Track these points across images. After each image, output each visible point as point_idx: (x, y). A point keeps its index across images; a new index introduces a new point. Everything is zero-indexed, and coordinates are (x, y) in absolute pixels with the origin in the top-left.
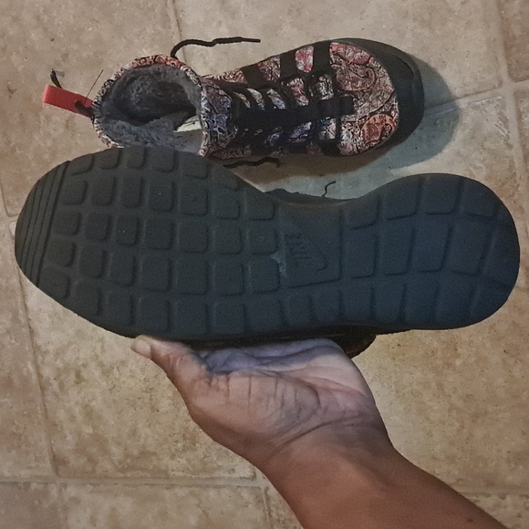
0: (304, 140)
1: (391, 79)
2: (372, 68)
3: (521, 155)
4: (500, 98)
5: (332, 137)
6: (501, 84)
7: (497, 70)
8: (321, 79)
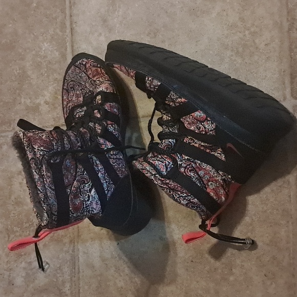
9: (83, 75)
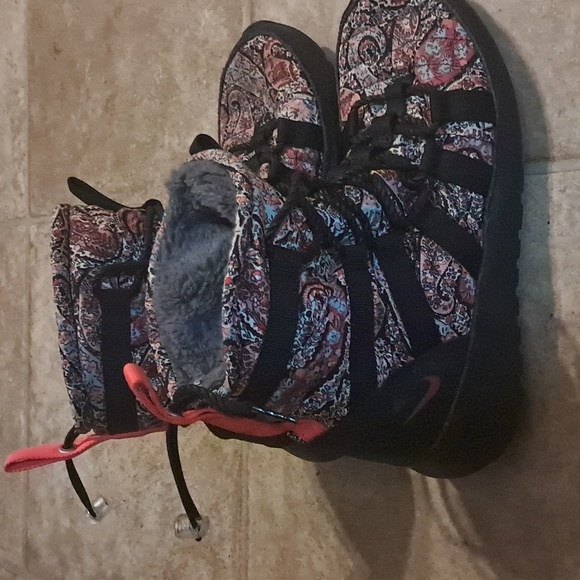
9: (257, 76)
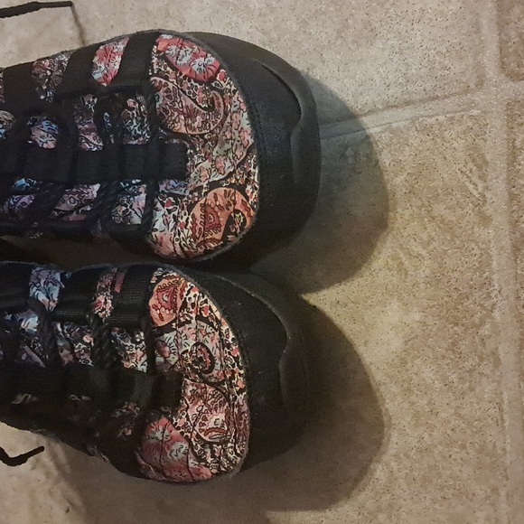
0: (82, 217)
1: (252, 118)
2: (222, 93)
3: (507, 243)
4: (475, 112)
5: (137, 220)
6: (480, 83)
7: (476, 54)
8: (130, 102)
